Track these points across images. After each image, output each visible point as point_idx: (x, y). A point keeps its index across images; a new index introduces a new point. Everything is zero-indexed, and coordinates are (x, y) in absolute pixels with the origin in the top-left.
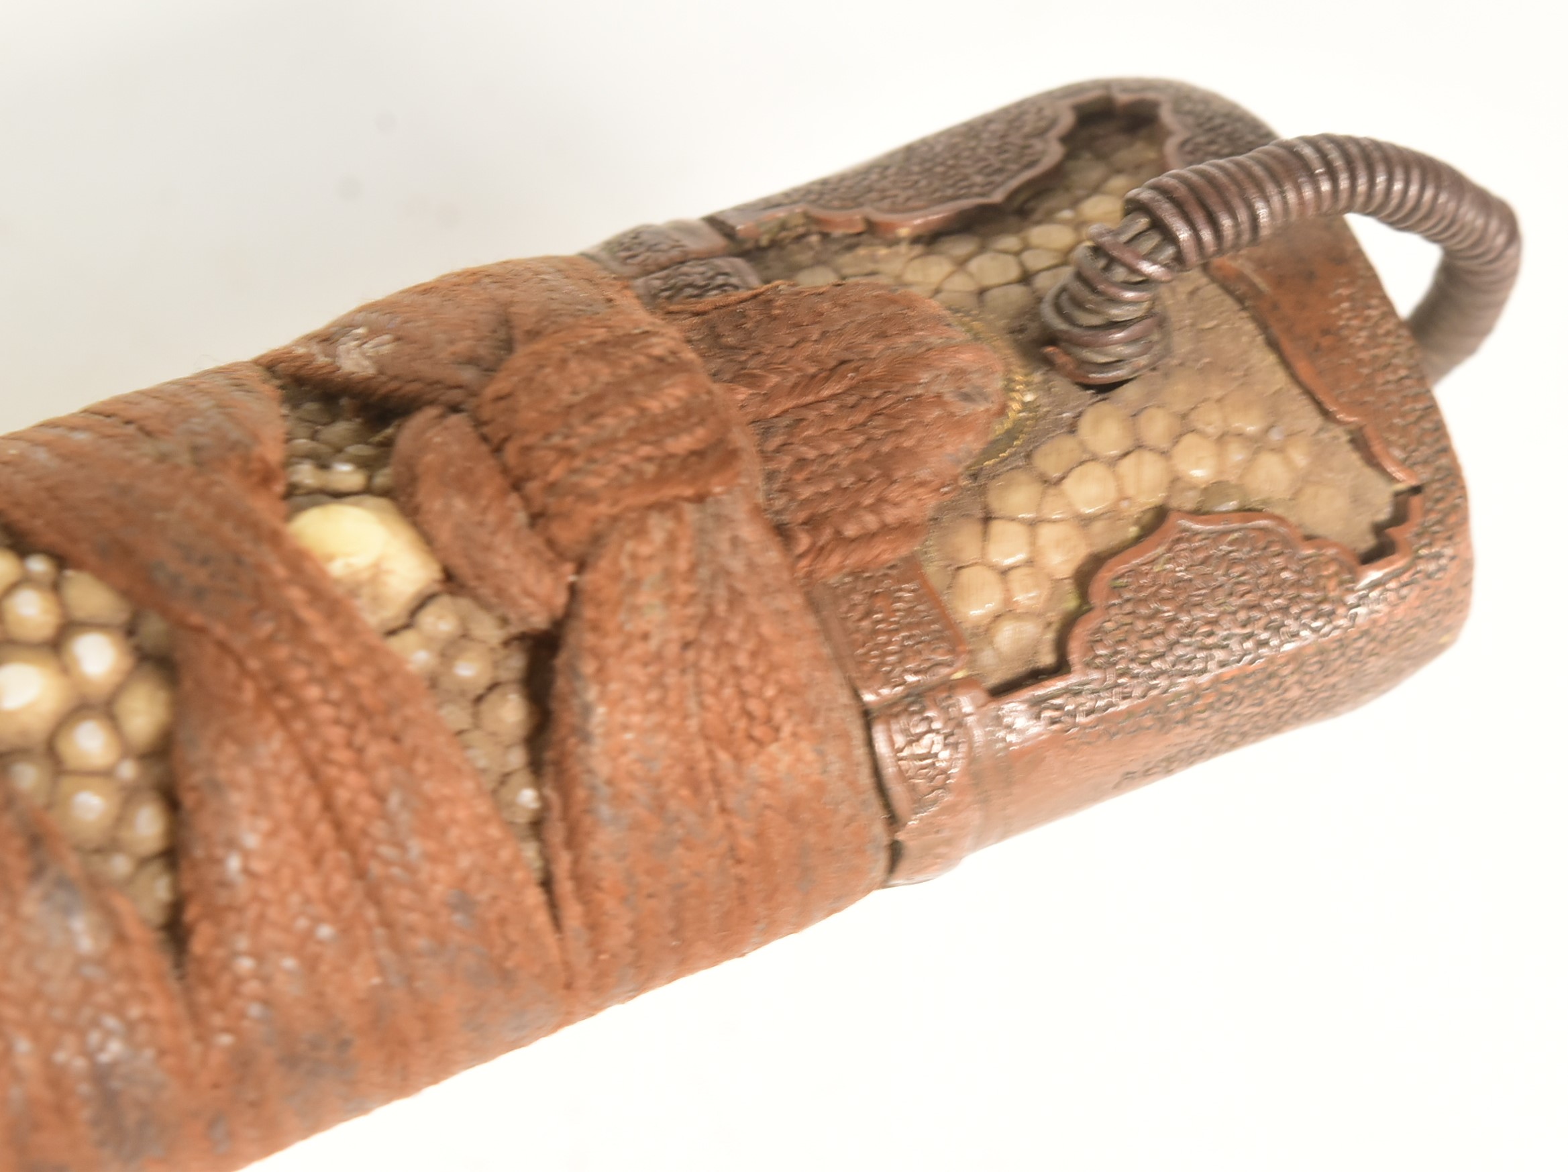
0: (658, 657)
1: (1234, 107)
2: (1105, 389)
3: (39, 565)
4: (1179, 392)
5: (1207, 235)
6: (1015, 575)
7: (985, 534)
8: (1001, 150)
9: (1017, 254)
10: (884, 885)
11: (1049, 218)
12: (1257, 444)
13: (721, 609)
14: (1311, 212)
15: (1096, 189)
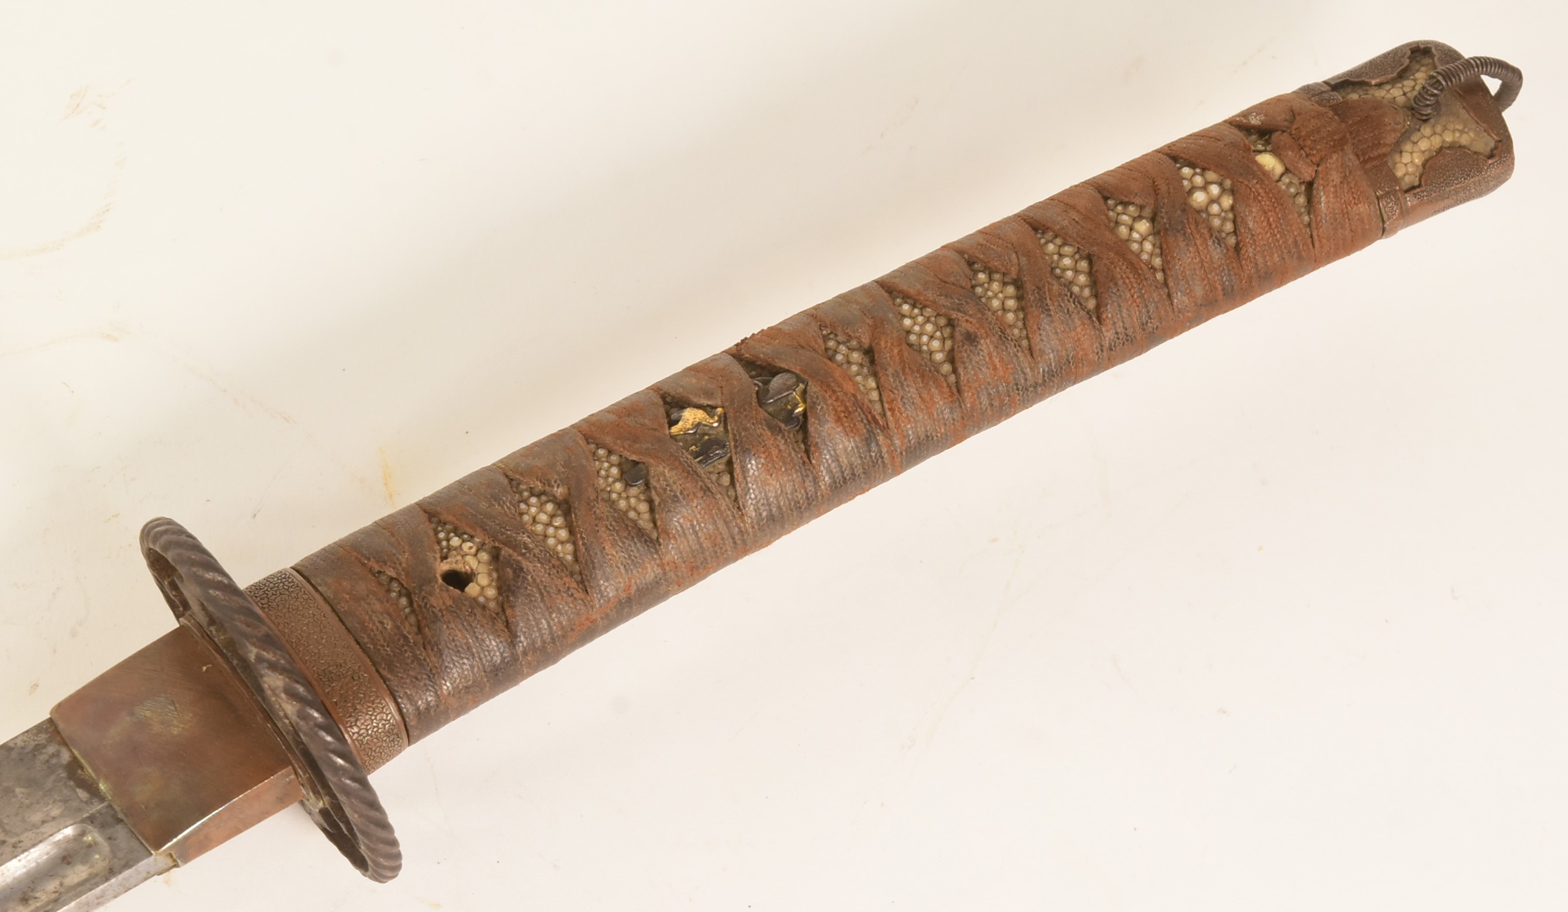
0: (1336, 185)
1: (1450, 47)
2: (1425, 121)
3: (1198, 170)
4: (1443, 120)
5: (1449, 83)
6: (1408, 165)
7: (1401, 156)
8: (1394, 62)
9: (1402, 88)
10: (1381, 238)
11: (1407, 78)
12: (1462, 132)
13: (1348, 174)
14: (1473, 76)
15: (1418, 71)
